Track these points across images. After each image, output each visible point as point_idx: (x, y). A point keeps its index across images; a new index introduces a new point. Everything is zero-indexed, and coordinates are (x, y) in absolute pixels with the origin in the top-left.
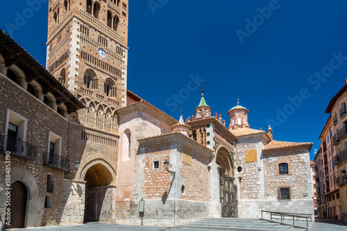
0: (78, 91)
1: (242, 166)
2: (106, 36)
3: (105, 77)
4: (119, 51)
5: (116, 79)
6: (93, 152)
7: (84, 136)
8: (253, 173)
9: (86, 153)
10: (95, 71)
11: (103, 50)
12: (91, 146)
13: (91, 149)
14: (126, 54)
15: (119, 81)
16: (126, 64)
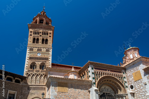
0: (27, 72)
1: (133, 85)
2: (41, 48)
3: (40, 63)
4: (48, 51)
5: (46, 62)
6: (33, 95)
7: (29, 89)
8: (142, 88)
9: (29, 96)
10: (36, 62)
11: (39, 53)
12: (32, 92)
13: (32, 94)
14: (51, 50)
15: (47, 62)
16: (51, 54)
